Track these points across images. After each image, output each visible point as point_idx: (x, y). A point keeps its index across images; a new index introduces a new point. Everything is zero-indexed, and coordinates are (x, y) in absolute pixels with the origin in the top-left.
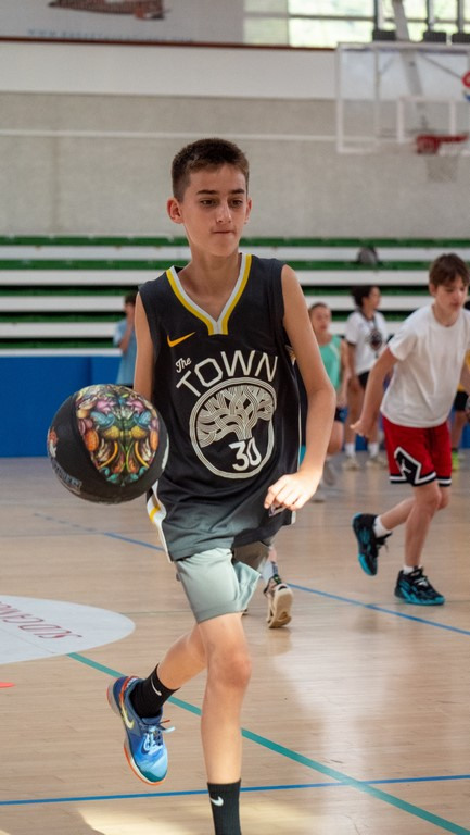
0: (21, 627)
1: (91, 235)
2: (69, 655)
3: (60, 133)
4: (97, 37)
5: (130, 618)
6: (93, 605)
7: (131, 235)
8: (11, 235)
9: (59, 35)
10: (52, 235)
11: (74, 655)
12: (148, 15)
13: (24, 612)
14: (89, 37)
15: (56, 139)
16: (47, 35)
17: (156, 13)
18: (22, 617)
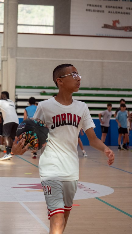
0: (84, 190)
1: (111, 88)
2: (96, 198)
3: (104, 61)
4: (114, 36)
5: (113, 189)
6: (104, 185)
7: (122, 88)
8: (90, 87)
9: (104, 35)
10: (101, 88)
11: (97, 198)
12: (128, 30)
13: (85, 186)
14: (112, 36)
15: (102, 62)
16: (101, 35)
17: (130, 30)
18: (85, 187)
